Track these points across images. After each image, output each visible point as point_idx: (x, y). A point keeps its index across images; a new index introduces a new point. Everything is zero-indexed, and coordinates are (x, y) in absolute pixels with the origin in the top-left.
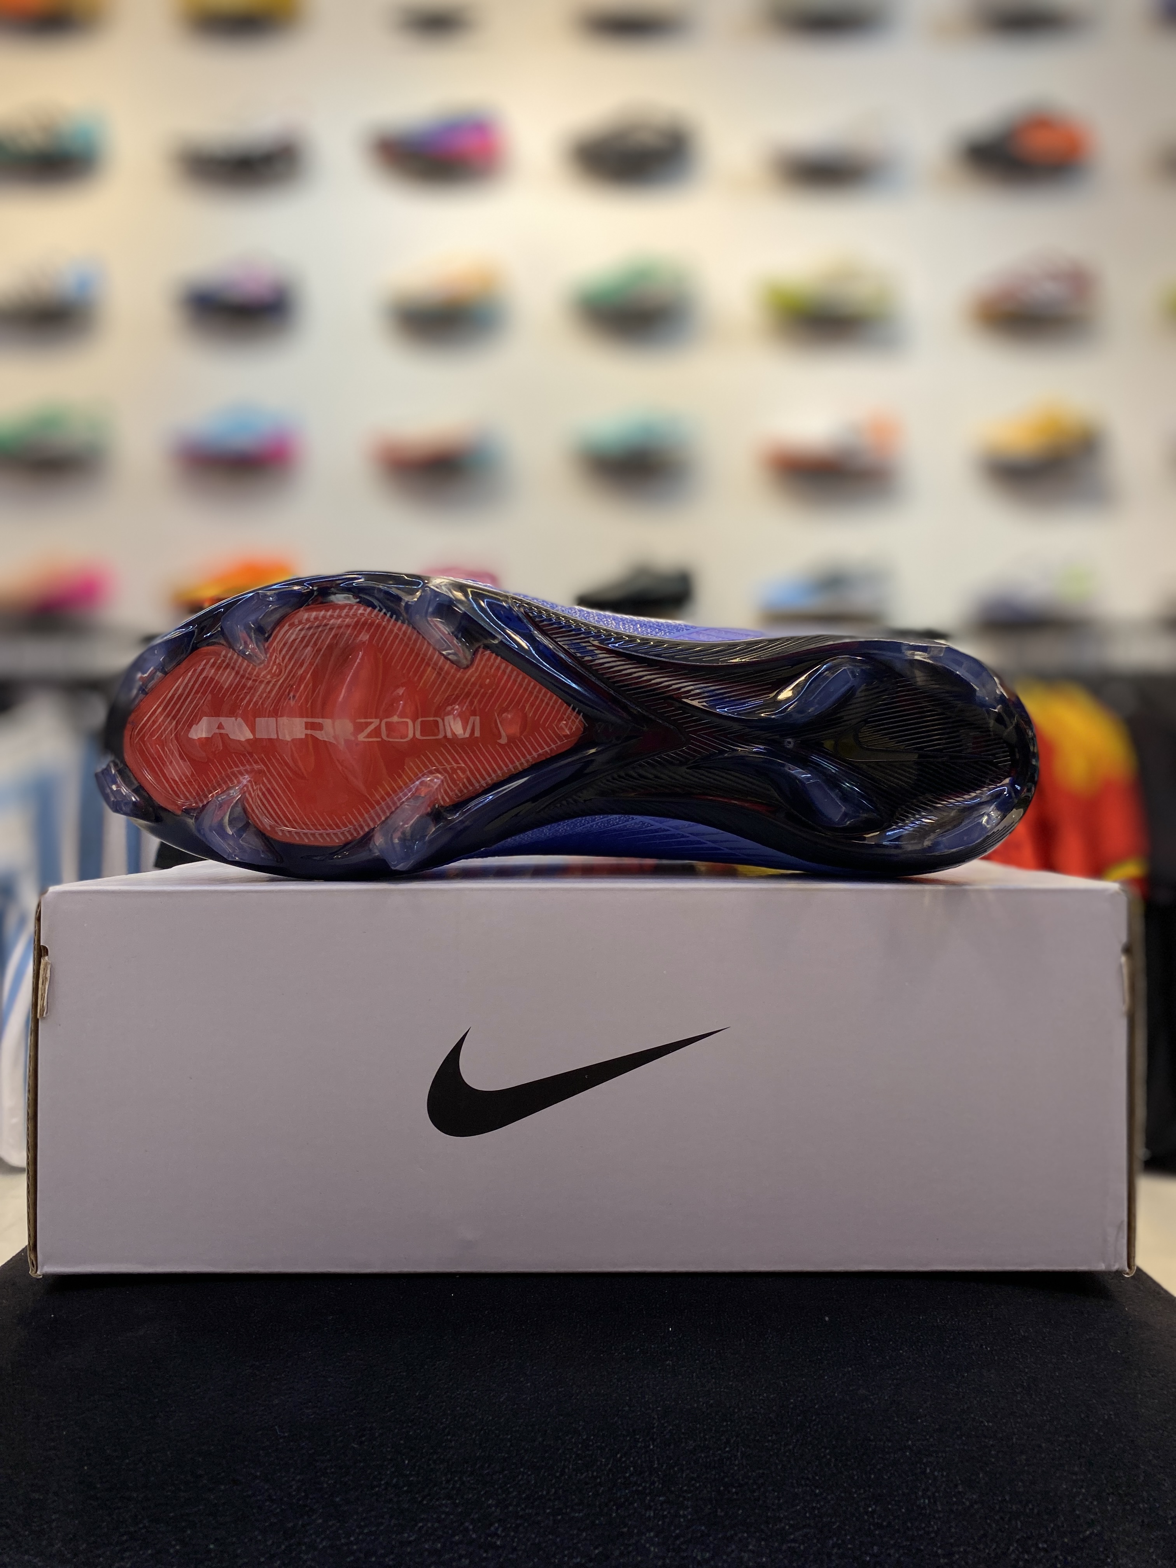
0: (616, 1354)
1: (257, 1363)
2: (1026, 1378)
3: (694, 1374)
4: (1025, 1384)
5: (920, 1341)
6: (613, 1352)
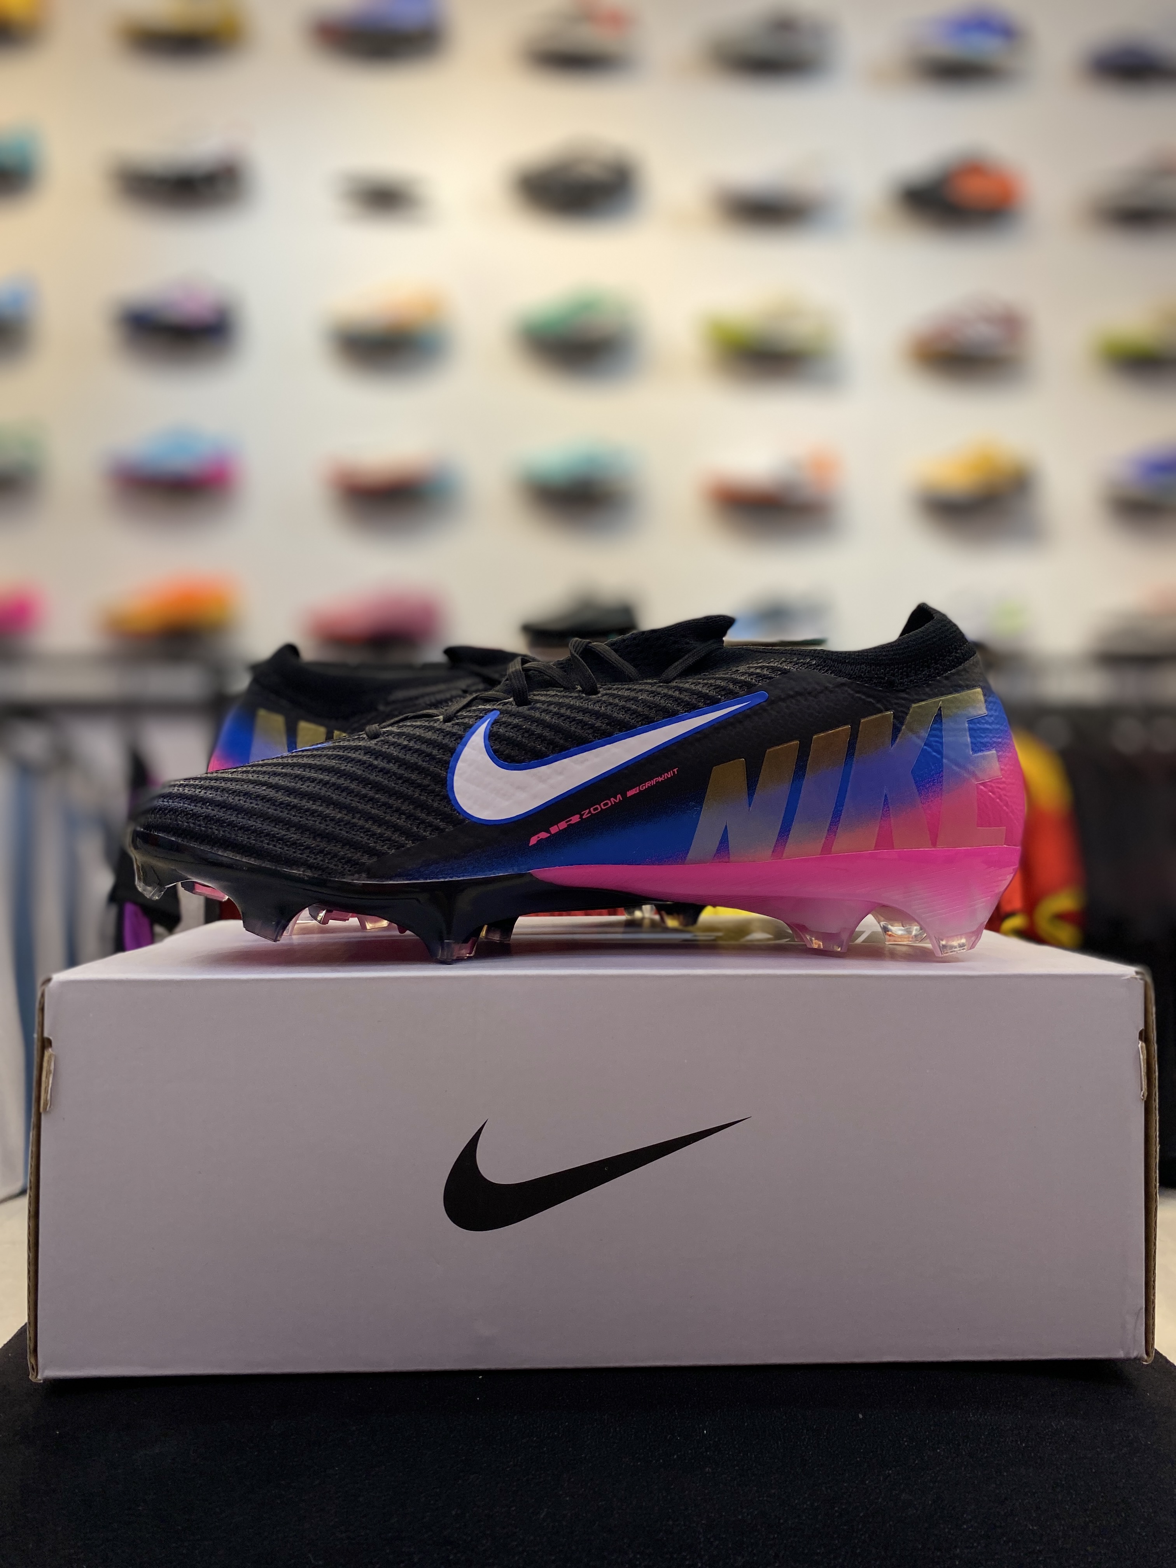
0: (654, 1461)
1: (283, 1482)
3: (736, 1482)
5: (956, 1439)
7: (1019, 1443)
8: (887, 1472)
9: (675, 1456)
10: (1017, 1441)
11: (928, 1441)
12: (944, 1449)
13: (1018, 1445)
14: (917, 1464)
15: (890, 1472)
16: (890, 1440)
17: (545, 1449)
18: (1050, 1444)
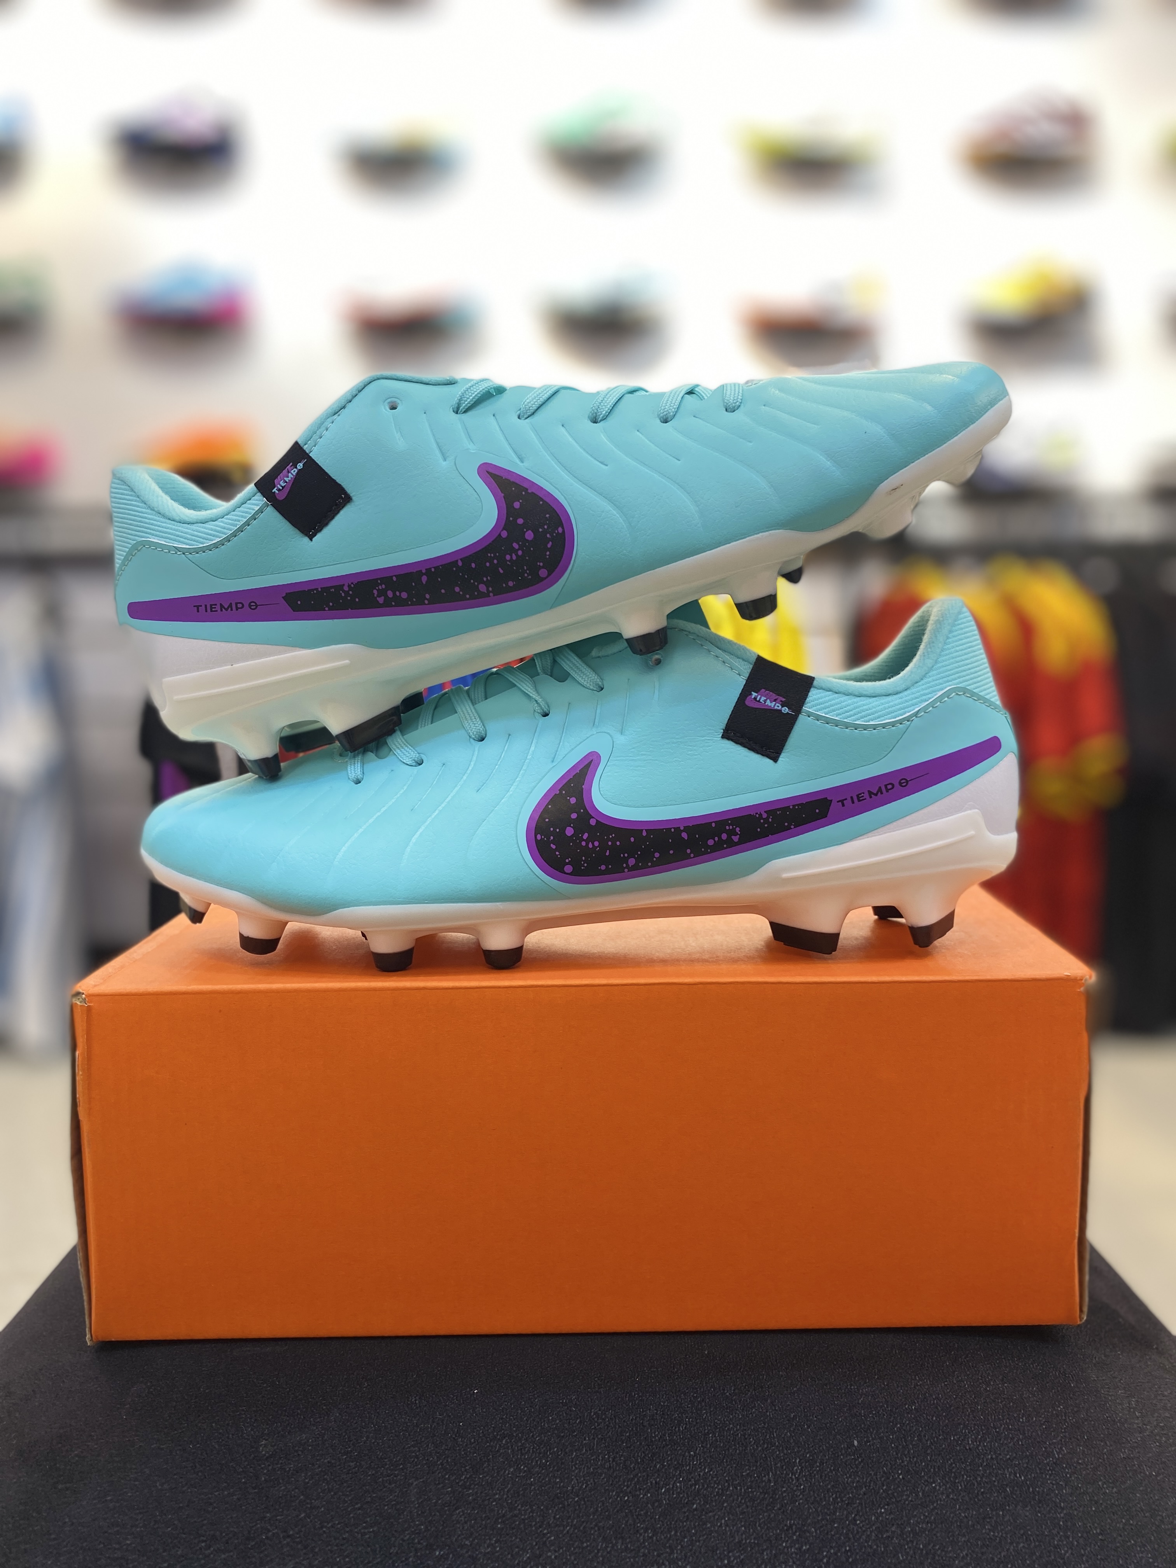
0: (642, 1496)
1: (268, 1515)
2: (1062, 1515)
3: (723, 1521)
4: (1061, 1523)
5: (954, 1470)
6: (638, 1493)
7: (1018, 1475)
8: (879, 1511)
9: (663, 1490)
10: (1015, 1474)
11: (923, 1474)
12: (940, 1483)
13: (1017, 1477)
14: (911, 1501)
15: (883, 1510)
16: (884, 1472)
17: (532, 1480)
18: (1050, 1475)
